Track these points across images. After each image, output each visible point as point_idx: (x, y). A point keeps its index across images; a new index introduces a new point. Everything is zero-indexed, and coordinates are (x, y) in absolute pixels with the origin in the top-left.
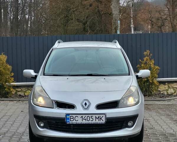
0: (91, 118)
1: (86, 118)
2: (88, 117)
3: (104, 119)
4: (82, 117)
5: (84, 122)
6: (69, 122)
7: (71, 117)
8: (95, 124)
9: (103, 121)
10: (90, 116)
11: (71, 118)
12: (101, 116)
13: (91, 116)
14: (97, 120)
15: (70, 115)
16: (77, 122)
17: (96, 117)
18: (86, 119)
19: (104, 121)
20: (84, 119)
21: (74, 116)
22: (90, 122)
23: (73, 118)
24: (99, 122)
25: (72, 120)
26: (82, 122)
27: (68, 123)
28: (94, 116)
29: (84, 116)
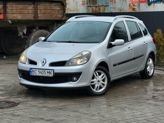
0: (45, 72)
1: (41, 72)
2: (43, 71)
3: (52, 73)
4: (39, 71)
5: (40, 75)
6: (31, 74)
7: (33, 71)
8: (47, 77)
12: (51, 71)
13: (45, 71)
14: (48, 74)
15: (32, 69)
16: (35, 74)
17: (47, 72)
18: (41, 73)
19: (52, 75)
21: (34, 70)
22: (44, 75)
23: (34, 72)
24: (50, 75)
25: (33, 72)
26: (39, 74)
27: (31, 75)
28: (46, 71)
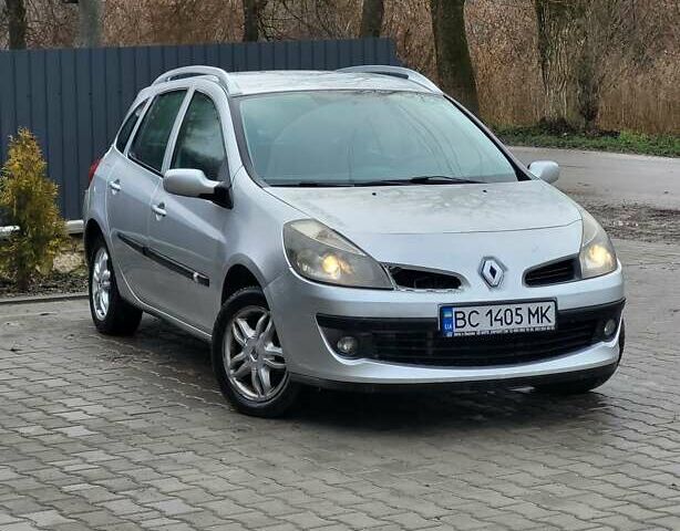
0: (517, 314)
1: (501, 315)
2: (508, 313)
3: (551, 315)
4: (490, 312)
5: (498, 328)
6: (451, 330)
7: (459, 316)
8: (530, 333)
9: (549, 323)
10: (513, 307)
11: (456, 319)
12: (545, 306)
13: (517, 309)
14: (534, 320)
15: (454, 310)
16: (474, 329)
17: (530, 312)
18: (501, 320)
19: (553, 323)
20: (496, 320)
21: (467, 311)
22: (514, 327)
23: (463, 319)
24: (540, 325)
25: (460, 323)
26: (490, 329)
27: (449, 335)
28: (525, 307)
29: (495, 309)
